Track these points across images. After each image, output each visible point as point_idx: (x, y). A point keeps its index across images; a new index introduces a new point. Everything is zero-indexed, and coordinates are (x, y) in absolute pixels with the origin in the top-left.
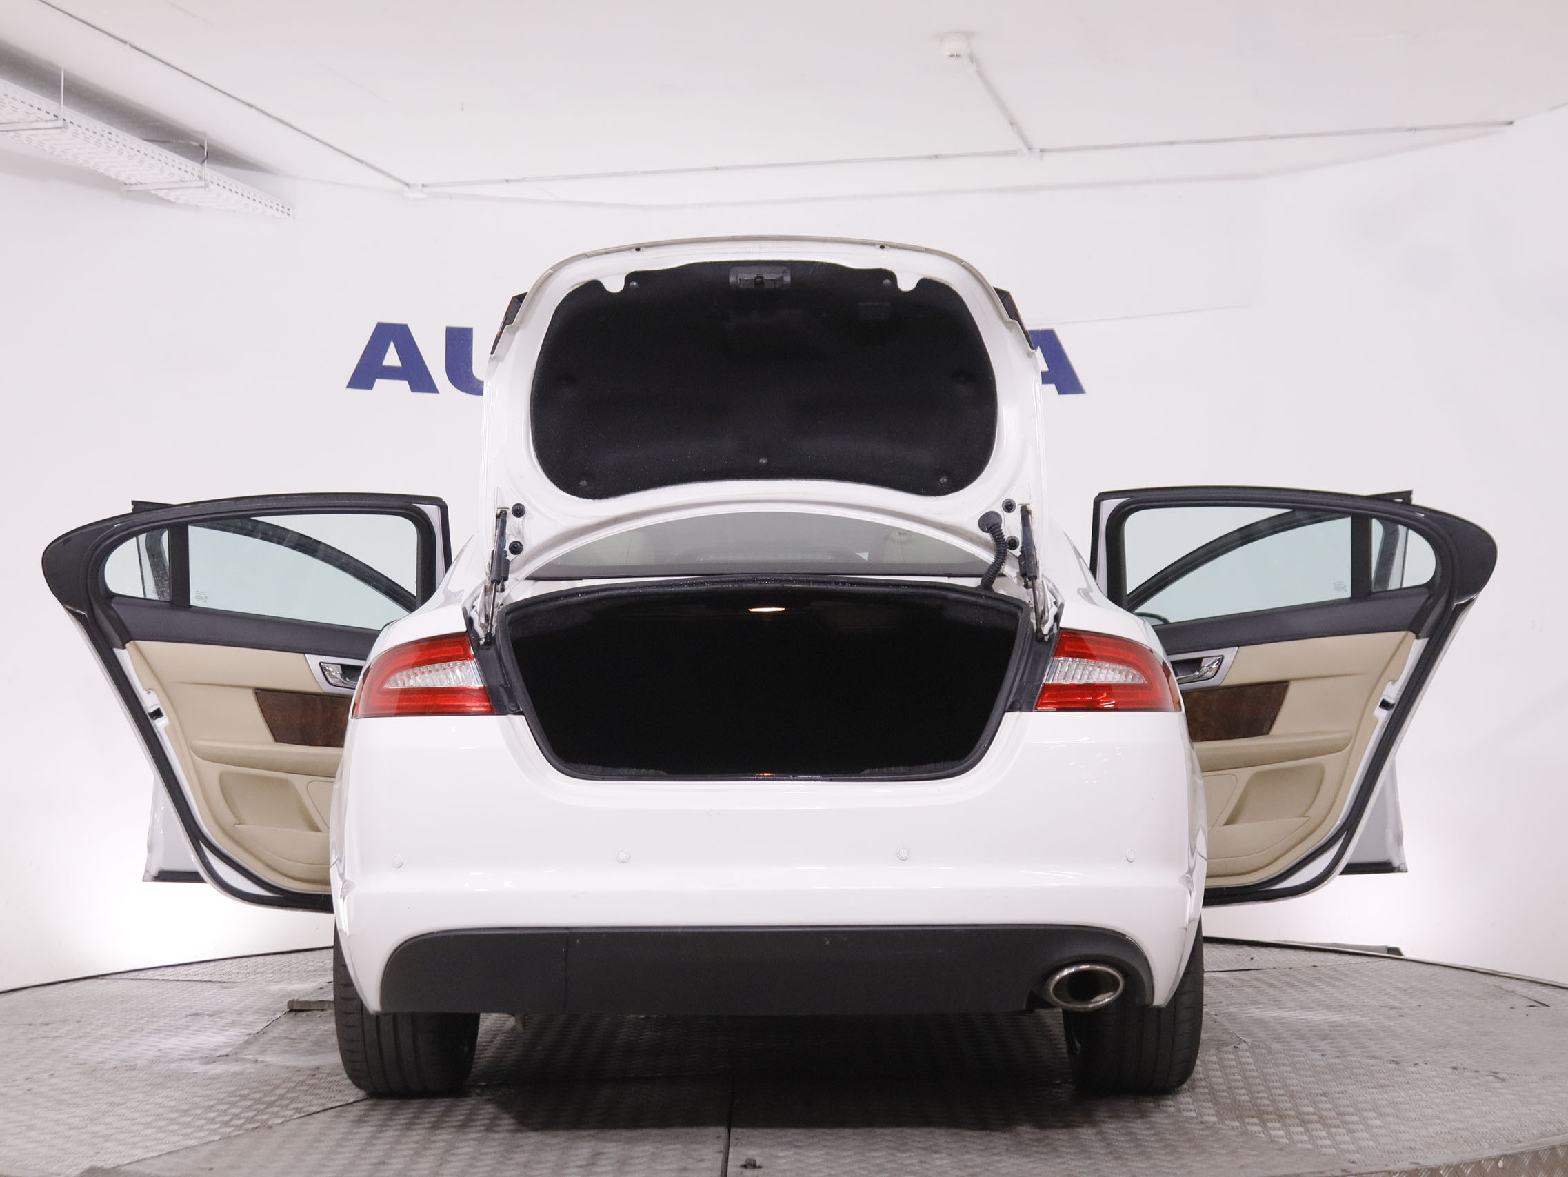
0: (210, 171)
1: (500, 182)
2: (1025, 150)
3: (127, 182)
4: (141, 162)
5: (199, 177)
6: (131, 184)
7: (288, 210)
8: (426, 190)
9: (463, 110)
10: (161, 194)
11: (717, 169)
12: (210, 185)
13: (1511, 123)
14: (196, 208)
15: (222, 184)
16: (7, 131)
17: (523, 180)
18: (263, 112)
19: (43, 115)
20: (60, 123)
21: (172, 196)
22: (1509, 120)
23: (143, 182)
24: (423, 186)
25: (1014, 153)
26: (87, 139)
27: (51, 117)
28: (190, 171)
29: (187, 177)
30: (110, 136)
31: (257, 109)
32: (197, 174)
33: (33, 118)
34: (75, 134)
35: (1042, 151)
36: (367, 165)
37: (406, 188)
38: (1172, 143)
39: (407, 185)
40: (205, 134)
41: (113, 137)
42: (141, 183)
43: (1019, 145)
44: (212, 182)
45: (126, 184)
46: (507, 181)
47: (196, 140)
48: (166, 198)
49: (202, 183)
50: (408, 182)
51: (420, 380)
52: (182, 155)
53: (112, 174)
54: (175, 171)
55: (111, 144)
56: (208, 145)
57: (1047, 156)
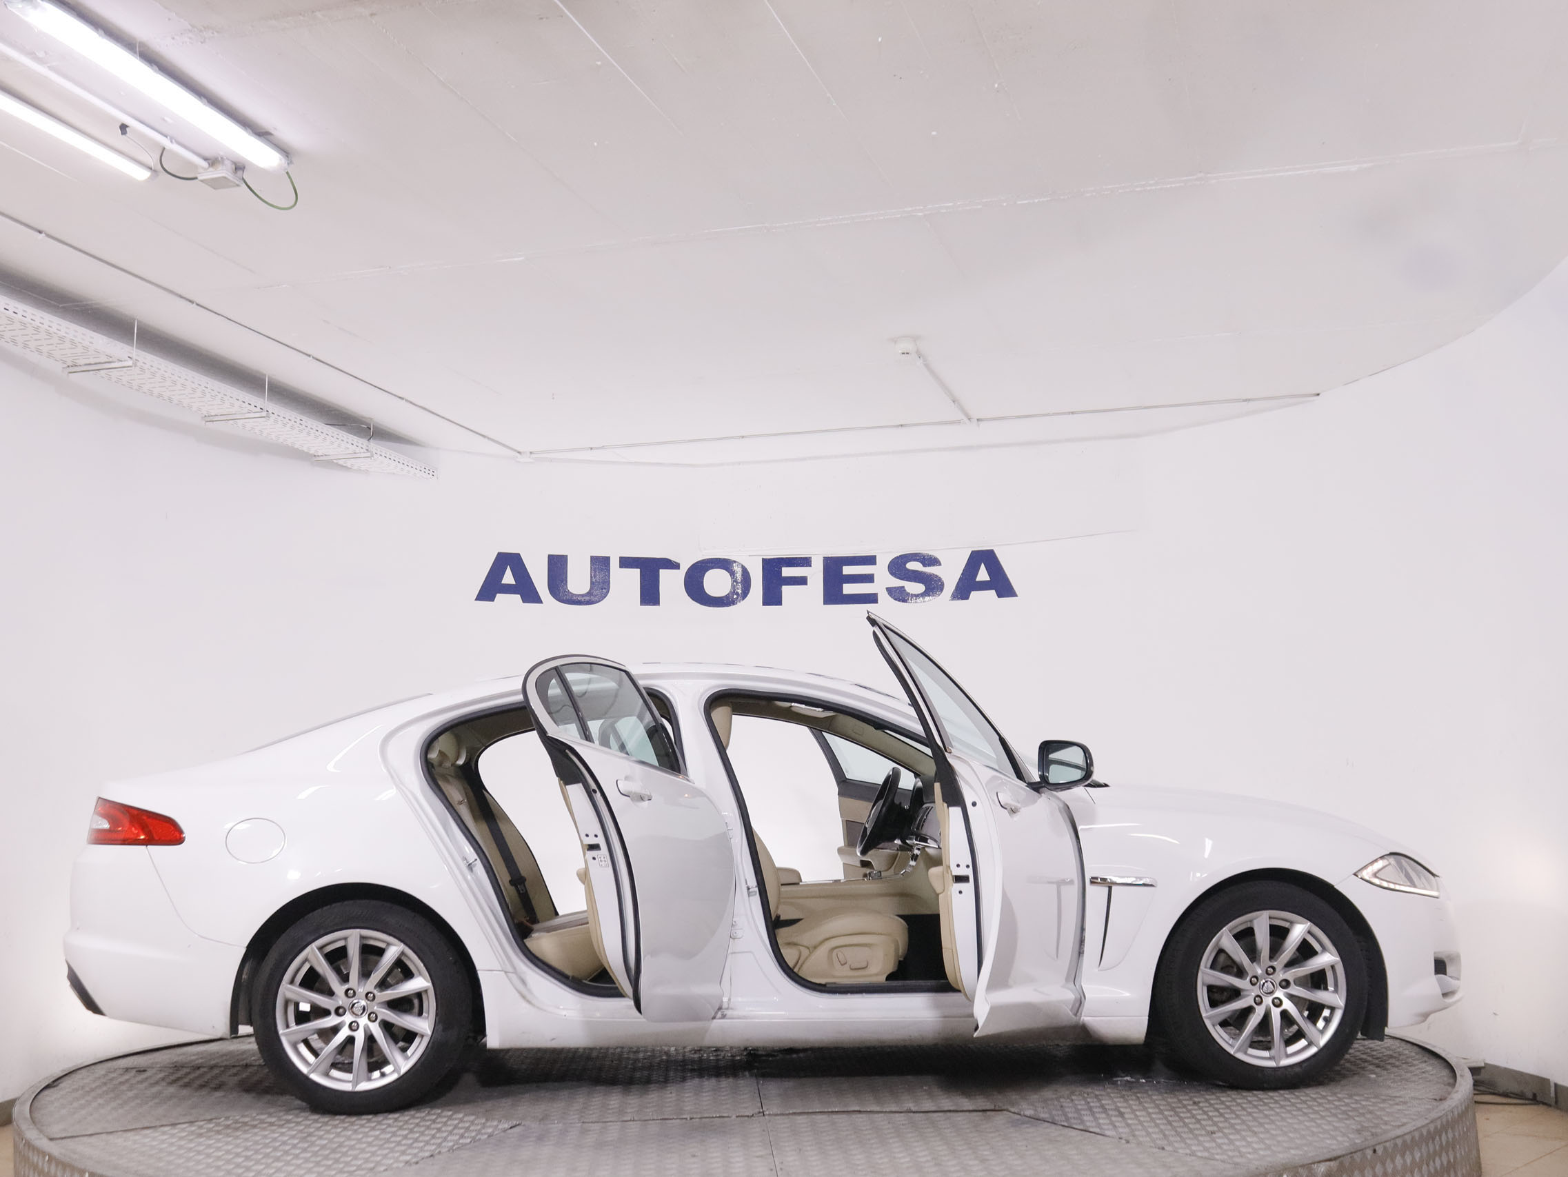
0: (374, 445)
1: (587, 449)
2: (965, 419)
3: (316, 454)
4: (324, 439)
5: (367, 450)
6: (318, 456)
7: (433, 472)
8: (533, 456)
9: (553, 398)
10: (341, 462)
11: (743, 437)
12: (375, 455)
13: (1318, 395)
14: (367, 472)
15: (384, 455)
16: (228, 420)
17: (603, 447)
18: (411, 402)
19: (251, 407)
20: (264, 414)
21: (349, 463)
22: (1318, 392)
23: (327, 454)
24: (531, 453)
25: (959, 422)
26: (284, 425)
27: (259, 410)
28: (360, 445)
29: (358, 450)
30: (301, 422)
31: (407, 400)
32: (364, 447)
33: (245, 411)
34: (276, 421)
35: (978, 420)
36: (489, 438)
37: (518, 454)
38: (1073, 413)
39: (519, 452)
40: (372, 419)
41: (304, 422)
42: (326, 455)
43: (961, 416)
44: (376, 453)
45: (315, 456)
46: (591, 449)
47: (363, 423)
48: (345, 465)
49: (369, 454)
50: (521, 451)
52: (355, 435)
53: (305, 449)
54: (349, 446)
55: (302, 427)
56: (373, 426)
57: (982, 424)
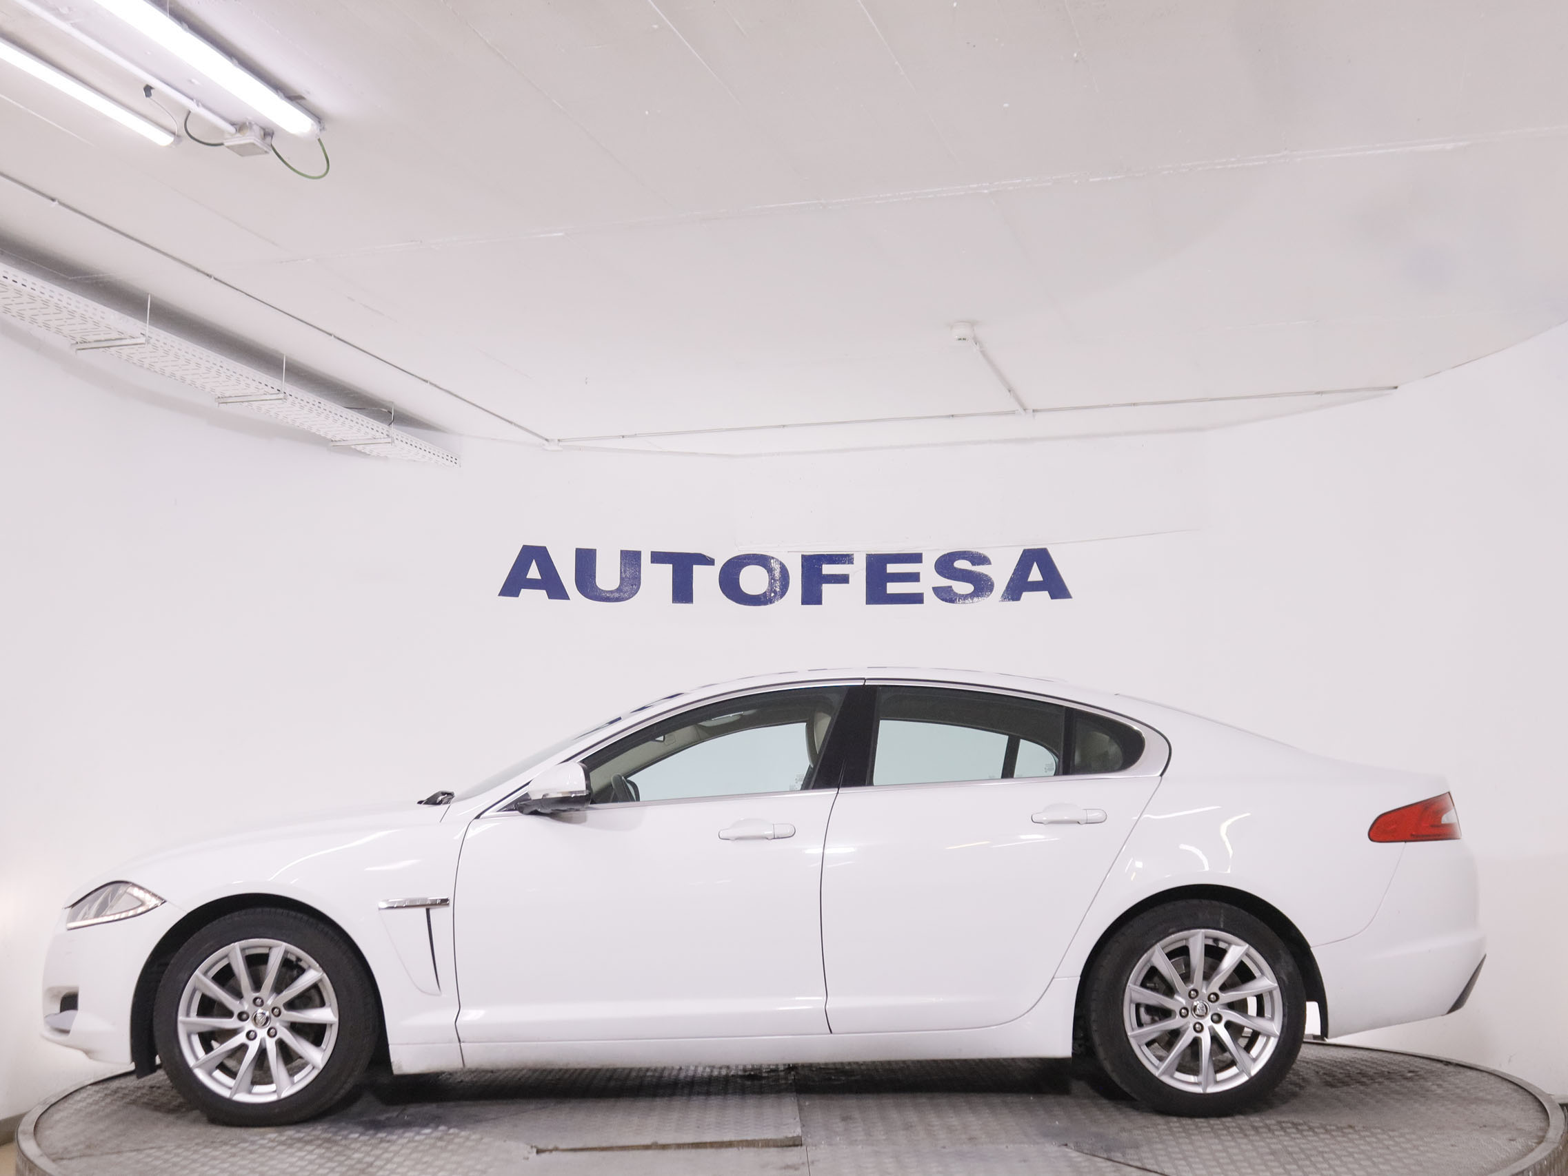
0: (395, 431)
1: (618, 437)
2: (1021, 410)
3: (333, 439)
4: (343, 423)
5: (387, 436)
6: (336, 441)
7: (455, 460)
8: (561, 444)
10: (359, 448)
11: (784, 426)
12: (396, 441)
13: (1396, 388)
15: (404, 440)
16: (243, 402)
17: (636, 436)
18: (435, 386)
19: (268, 389)
20: (281, 396)
21: (367, 449)
23: (345, 439)
24: (559, 440)
25: (1013, 413)
26: (302, 407)
27: (275, 391)
28: (380, 430)
29: (378, 435)
30: (320, 405)
31: (432, 384)
32: (385, 432)
33: (262, 392)
34: (293, 404)
35: (1034, 411)
36: (516, 425)
37: (546, 443)
38: (1134, 404)
39: (547, 440)
40: (393, 403)
41: (322, 405)
42: (343, 440)
43: (1016, 407)
44: (397, 439)
45: (332, 441)
46: (623, 437)
47: (383, 406)
48: (363, 451)
49: (389, 440)
50: (548, 438)
51: (555, 589)
52: (374, 419)
53: (322, 434)
54: (369, 430)
55: (320, 410)
56: (394, 410)
57: (1038, 415)
